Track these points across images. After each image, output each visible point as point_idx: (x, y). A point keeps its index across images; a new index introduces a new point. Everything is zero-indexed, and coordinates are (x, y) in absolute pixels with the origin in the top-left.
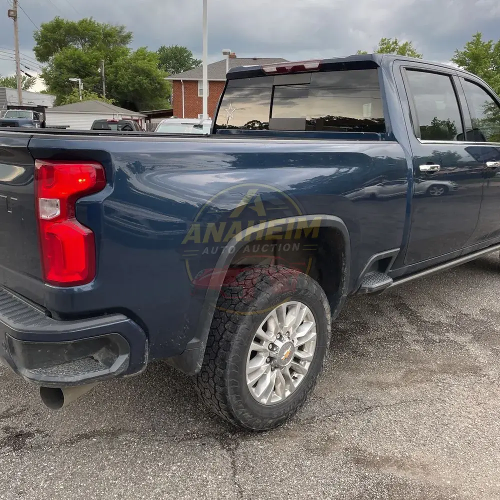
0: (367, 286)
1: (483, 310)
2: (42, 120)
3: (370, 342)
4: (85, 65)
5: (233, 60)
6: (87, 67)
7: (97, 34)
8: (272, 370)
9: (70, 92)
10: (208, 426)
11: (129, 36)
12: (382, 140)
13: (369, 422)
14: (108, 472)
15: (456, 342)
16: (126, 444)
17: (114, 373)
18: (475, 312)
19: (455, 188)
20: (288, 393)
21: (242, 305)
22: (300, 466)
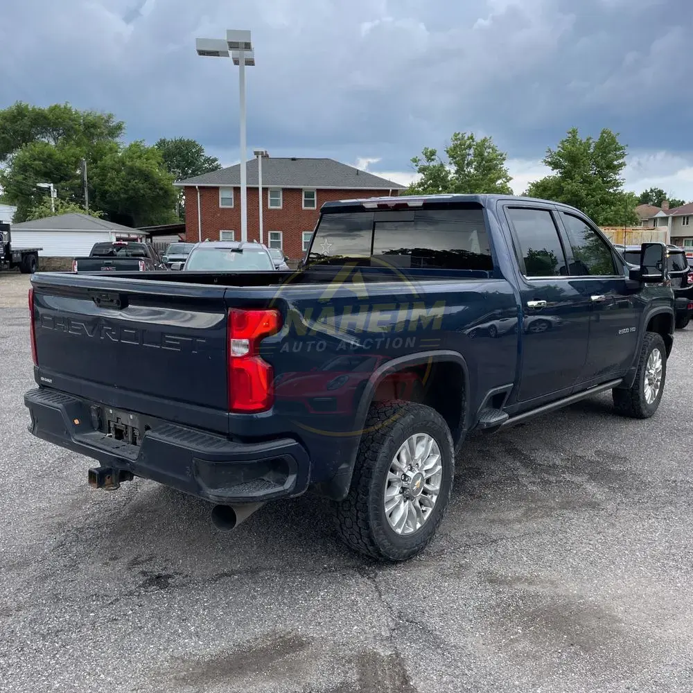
0: (485, 421)
1: (598, 453)
2: (6, 242)
3: (487, 486)
4: (59, 166)
5: (265, 160)
6: (62, 168)
7: (76, 125)
8: (405, 502)
9: (41, 202)
10: (343, 560)
11: (119, 127)
12: (490, 278)
13: (497, 551)
14: (260, 600)
15: (573, 482)
16: (268, 579)
17: (287, 490)
18: (590, 454)
19: (560, 323)
20: (418, 525)
21: (380, 435)
22: (439, 587)
